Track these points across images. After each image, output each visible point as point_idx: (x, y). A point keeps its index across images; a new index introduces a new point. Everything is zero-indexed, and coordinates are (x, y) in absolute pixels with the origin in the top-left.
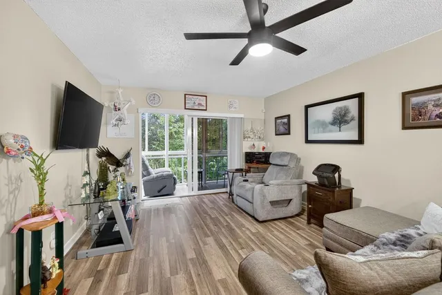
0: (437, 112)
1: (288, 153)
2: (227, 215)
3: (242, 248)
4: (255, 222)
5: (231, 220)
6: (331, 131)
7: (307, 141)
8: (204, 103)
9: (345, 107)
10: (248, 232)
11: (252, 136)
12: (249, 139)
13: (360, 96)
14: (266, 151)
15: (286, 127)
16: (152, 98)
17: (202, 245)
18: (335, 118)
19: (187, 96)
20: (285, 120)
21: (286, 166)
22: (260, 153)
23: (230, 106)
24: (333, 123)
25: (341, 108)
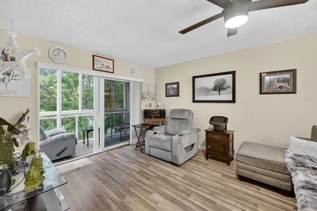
0: (279, 85)
1: (187, 110)
2: (148, 166)
3: (189, 195)
4: (175, 167)
5: (155, 170)
6: (212, 95)
7: (194, 101)
8: (111, 66)
9: (223, 79)
10: (178, 178)
11: (148, 97)
12: (146, 100)
13: (233, 73)
14: (160, 108)
15: (176, 91)
16: (56, 53)
17: (154, 206)
18: (216, 86)
19: (95, 57)
20: (175, 86)
21: (185, 119)
22: (156, 111)
23: (133, 72)
24: (215, 89)
25: (220, 80)
